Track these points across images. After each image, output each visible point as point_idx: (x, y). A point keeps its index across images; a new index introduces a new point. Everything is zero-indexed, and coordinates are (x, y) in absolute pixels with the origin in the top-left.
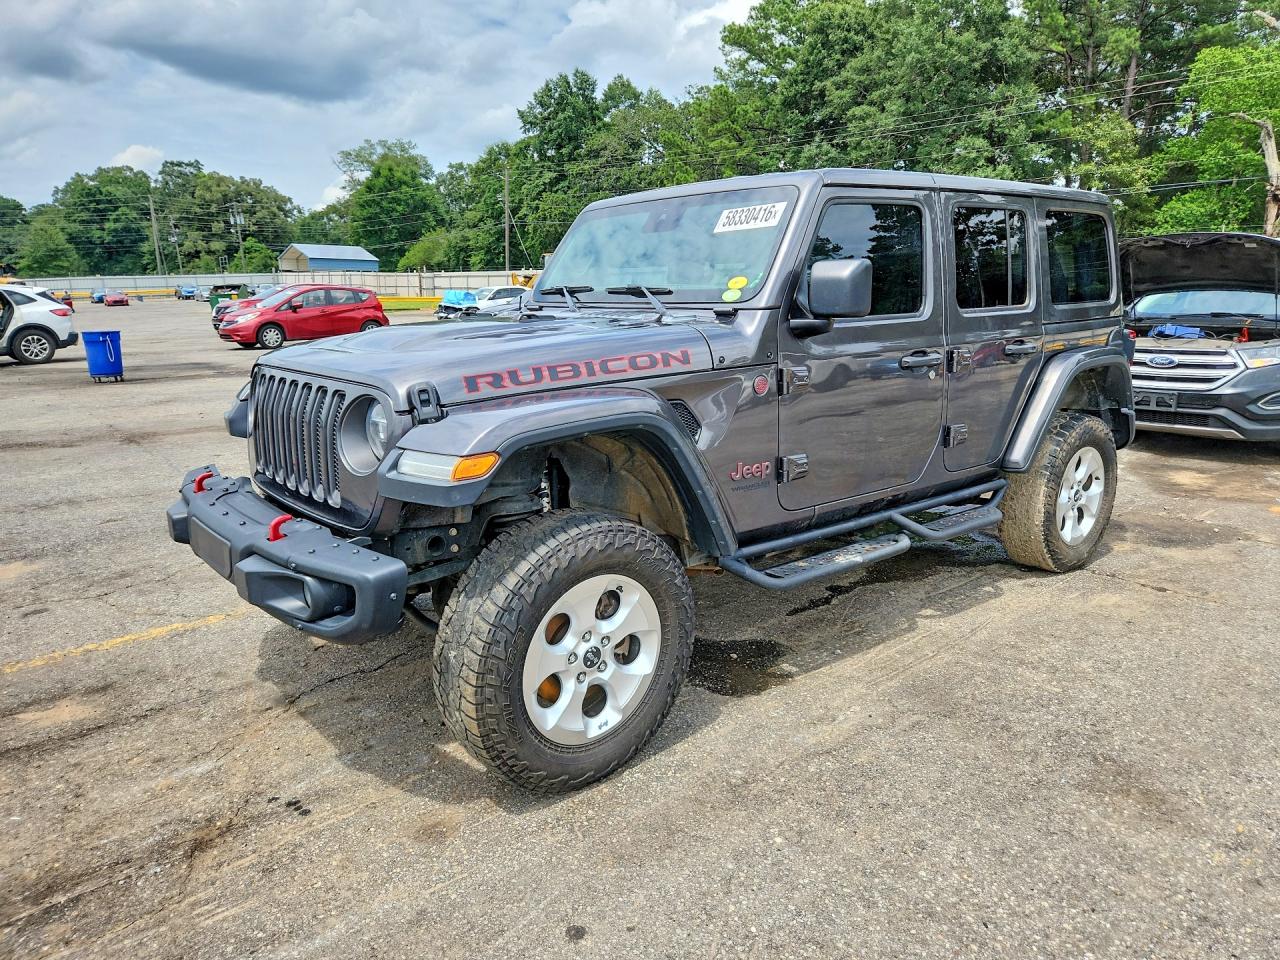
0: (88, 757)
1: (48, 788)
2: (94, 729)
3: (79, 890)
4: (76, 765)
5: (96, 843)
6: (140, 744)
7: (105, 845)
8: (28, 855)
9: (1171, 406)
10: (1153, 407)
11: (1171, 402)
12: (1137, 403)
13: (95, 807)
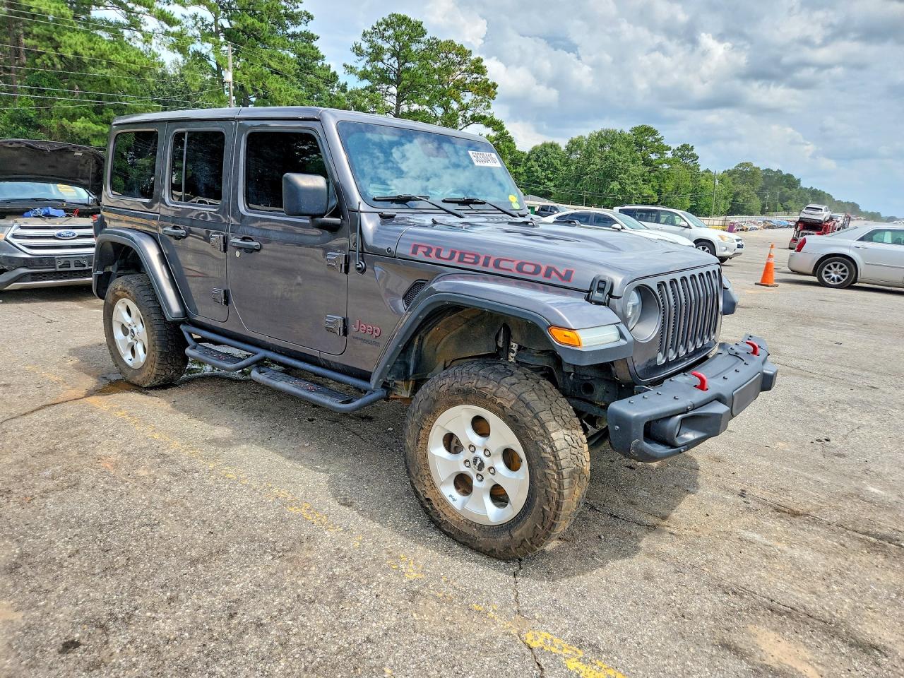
0: (801, 592)
1: (843, 592)
2: (777, 612)
3: (862, 536)
4: (814, 593)
5: (840, 547)
6: (763, 574)
7: (836, 542)
8: (877, 567)
9: (84, 266)
10: (73, 268)
11: (85, 263)
12: (60, 267)
13: (825, 562)
